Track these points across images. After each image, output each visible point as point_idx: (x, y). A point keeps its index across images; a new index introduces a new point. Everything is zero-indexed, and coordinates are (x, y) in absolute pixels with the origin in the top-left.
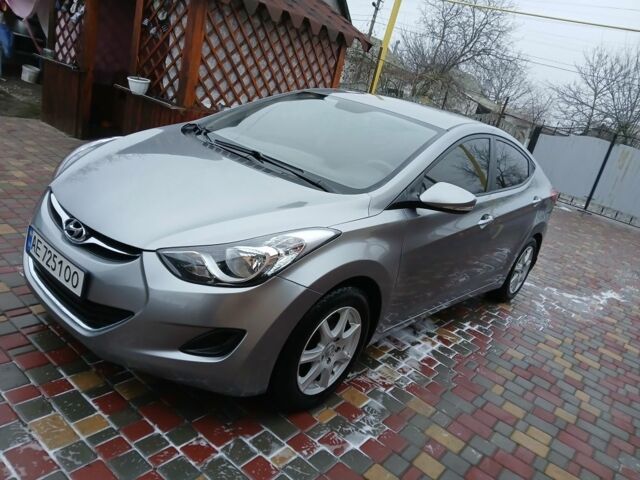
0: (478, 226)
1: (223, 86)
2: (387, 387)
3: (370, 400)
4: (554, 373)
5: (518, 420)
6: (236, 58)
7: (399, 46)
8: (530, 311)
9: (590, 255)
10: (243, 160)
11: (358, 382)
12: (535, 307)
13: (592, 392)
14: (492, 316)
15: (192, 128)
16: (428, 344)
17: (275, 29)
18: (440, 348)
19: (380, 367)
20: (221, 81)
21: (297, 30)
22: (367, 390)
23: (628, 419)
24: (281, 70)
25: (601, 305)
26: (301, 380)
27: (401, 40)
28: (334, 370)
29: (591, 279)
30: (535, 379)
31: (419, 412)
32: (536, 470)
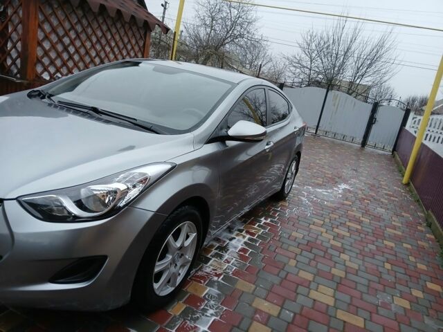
0: (265, 150)
1: (58, 63)
2: (218, 276)
3: (208, 289)
4: (324, 244)
5: (310, 282)
6: (66, 40)
7: (183, 34)
8: (299, 204)
9: (325, 163)
10: (84, 114)
11: (198, 277)
12: (302, 201)
13: (350, 253)
14: (277, 211)
15: (37, 93)
16: (241, 238)
17: (96, 18)
18: (249, 239)
19: (211, 262)
20: (56, 59)
21: (112, 18)
22: (205, 282)
23: (374, 267)
24: (103, 48)
25: (339, 194)
26: (156, 286)
27: (184, 30)
28: (180, 272)
29: (330, 178)
30: (314, 251)
31: (244, 290)
32: (330, 316)
